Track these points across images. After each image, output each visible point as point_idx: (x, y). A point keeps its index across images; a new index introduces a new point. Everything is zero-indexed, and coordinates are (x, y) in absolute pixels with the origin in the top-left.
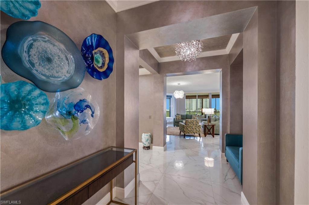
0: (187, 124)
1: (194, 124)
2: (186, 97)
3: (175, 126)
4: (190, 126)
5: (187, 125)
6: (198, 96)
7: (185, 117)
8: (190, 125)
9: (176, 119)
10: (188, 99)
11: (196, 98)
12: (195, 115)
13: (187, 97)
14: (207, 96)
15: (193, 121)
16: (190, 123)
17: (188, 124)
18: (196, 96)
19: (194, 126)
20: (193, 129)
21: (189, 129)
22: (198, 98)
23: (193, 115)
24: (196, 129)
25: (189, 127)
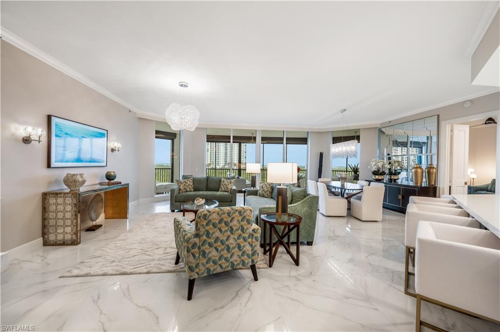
0: (202, 230)
1: (232, 230)
2: (207, 138)
3: (176, 211)
4: (217, 239)
5: (204, 237)
6: (233, 137)
7: (203, 185)
8: (218, 234)
9: (180, 190)
10: (209, 143)
11: (230, 142)
12: (229, 179)
13: (210, 138)
14: (251, 139)
15: (229, 214)
16: (214, 226)
17: (208, 234)
18: (230, 136)
19: (232, 236)
20: (228, 249)
21: (214, 254)
22: (233, 142)
23: (222, 180)
24: (239, 247)
25: (210, 245)
